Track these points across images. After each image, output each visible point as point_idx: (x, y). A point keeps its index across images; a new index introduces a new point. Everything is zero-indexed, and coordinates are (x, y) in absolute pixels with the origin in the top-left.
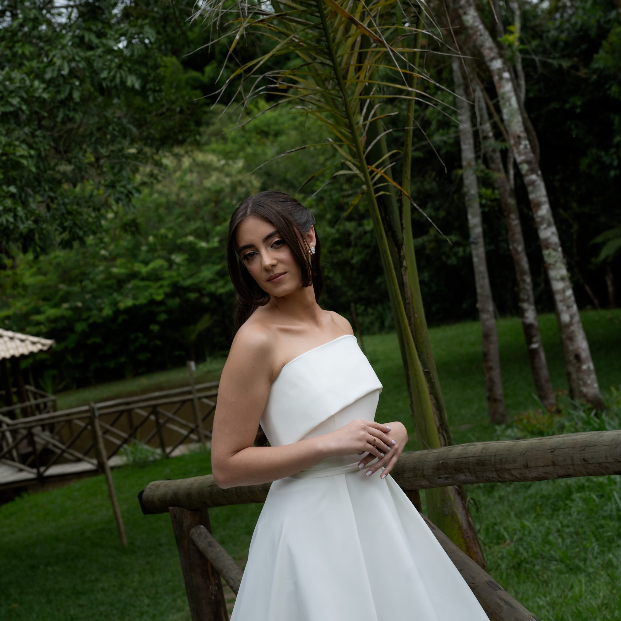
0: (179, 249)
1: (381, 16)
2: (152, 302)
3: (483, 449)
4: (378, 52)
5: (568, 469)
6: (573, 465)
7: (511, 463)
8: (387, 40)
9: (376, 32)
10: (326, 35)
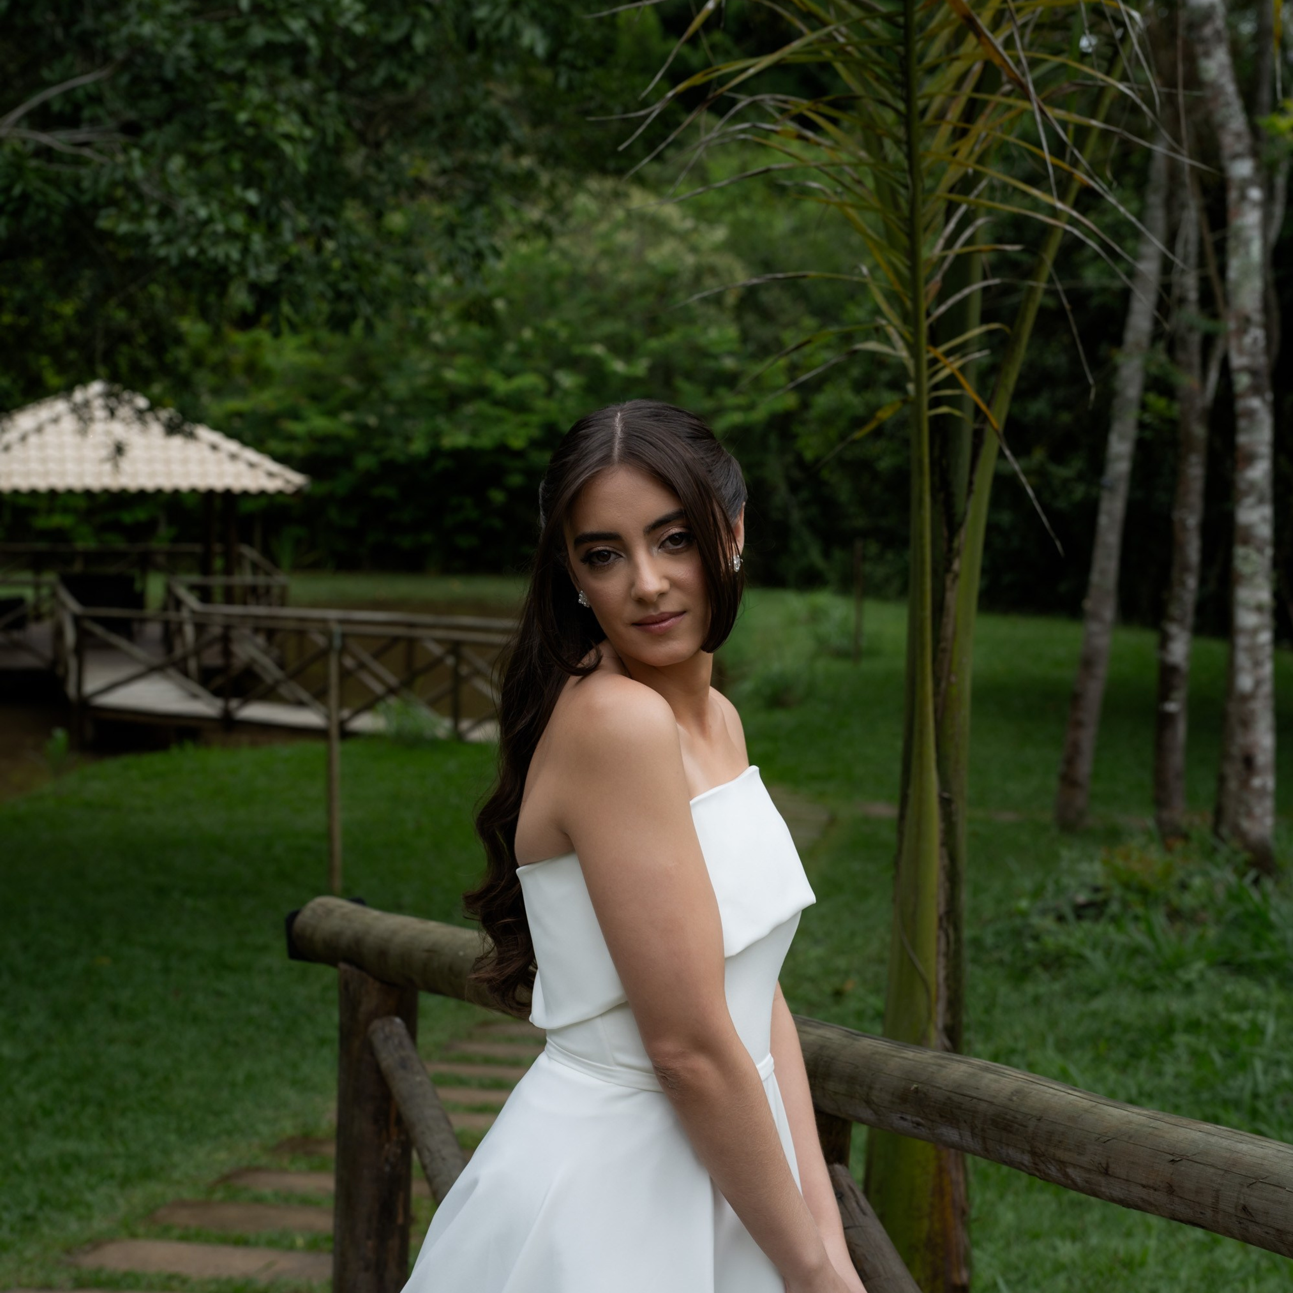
0: (572, 363)
1: (1039, 27)
2: (503, 449)
3: (1017, 1092)
4: (1010, 108)
5: (1202, 1213)
6: (1216, 1210)
7: (1070, 1150)
8: (1036, 83)
9: (1018, 62)
10: (907, 41)
